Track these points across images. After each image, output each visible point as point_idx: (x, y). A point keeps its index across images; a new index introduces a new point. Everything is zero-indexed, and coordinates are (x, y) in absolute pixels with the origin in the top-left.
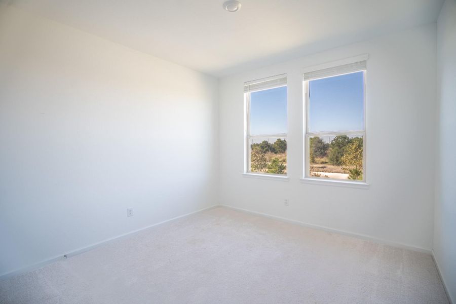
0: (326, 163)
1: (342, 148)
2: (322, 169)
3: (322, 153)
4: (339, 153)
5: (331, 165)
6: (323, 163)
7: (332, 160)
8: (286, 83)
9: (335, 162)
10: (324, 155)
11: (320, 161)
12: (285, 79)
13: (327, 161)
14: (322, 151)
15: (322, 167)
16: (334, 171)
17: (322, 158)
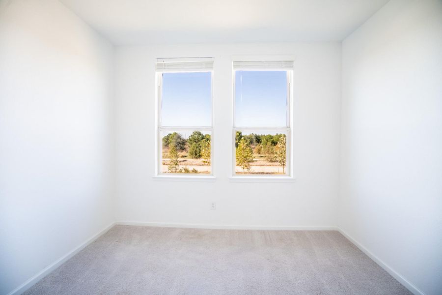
0: (186, 156)
1: (198, 143)
2: (184, 163)
3: (181, 148)
4: (197, 147)
5: (190, 158)
6: (183, 157)
7: (191, 154)
8: (212, 68)
9: (194, 156)
10: (183, 149)
11: (181, 155)
12: (212, 63)
13: (186, 155)
14: (182, 146)
15: (184, 161)
16: (194, 164)
17: (182, 152)
